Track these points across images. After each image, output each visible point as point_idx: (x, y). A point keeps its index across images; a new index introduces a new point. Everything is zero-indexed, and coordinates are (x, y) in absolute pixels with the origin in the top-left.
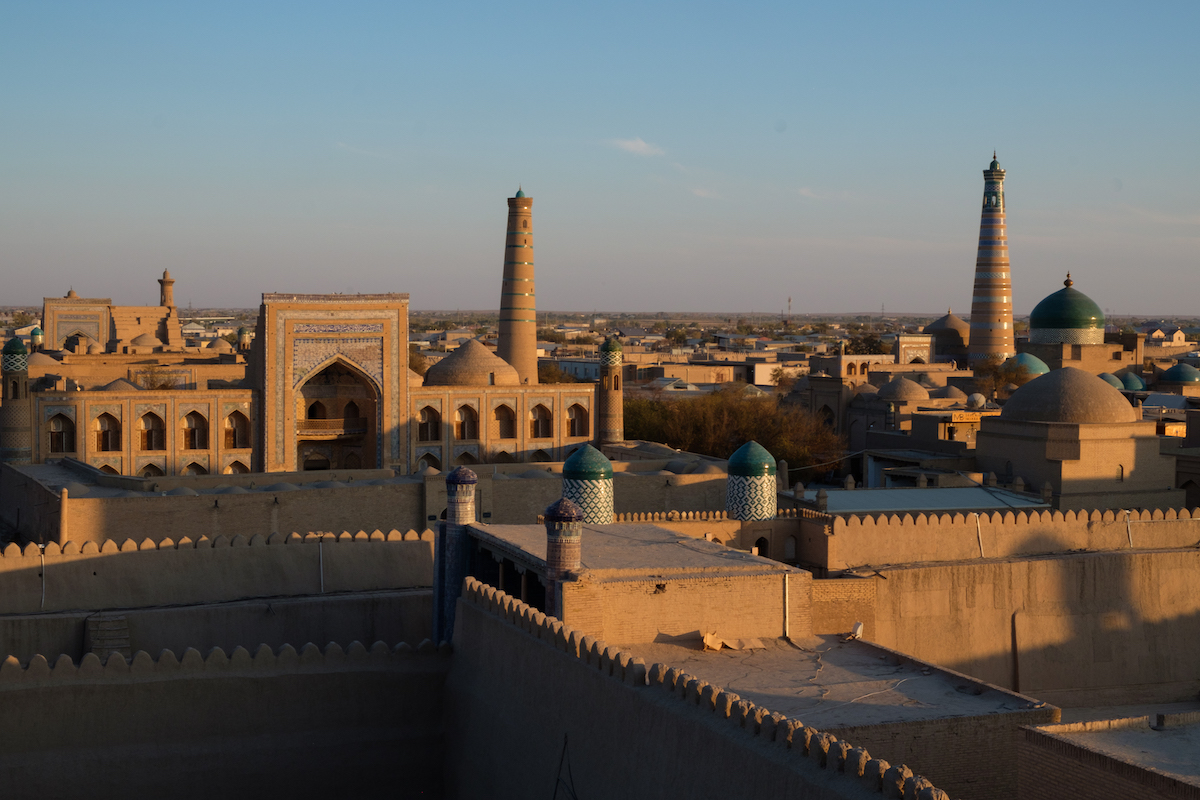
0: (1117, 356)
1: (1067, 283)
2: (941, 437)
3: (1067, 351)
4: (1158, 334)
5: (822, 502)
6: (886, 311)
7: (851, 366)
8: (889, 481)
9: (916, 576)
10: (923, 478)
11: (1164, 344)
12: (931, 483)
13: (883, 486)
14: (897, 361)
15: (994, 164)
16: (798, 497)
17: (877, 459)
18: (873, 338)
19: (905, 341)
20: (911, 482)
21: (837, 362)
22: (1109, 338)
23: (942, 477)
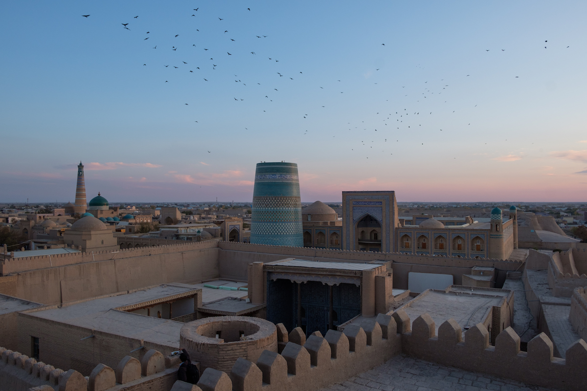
0: (112, 213)
1: (99, 195)
2: (58, 235)
3: (99, 212)
4: (129, 207)
5: (12, 255)
6: (58, 202)
7: (40, 217)
8: (37, 248)
9: (31, 273)
10: (46, 247)
11: (130, 209)
12: (48, 248)
13: (36, 249)
14: (54, 215)
15: (81, 164)
16: (5, 254)
17: (35, 242)
18: (48, 209)
19: (56, 210)
20: (42, 248)
21: (36, 216)
22: (110, 208)
23: (52, 246)
